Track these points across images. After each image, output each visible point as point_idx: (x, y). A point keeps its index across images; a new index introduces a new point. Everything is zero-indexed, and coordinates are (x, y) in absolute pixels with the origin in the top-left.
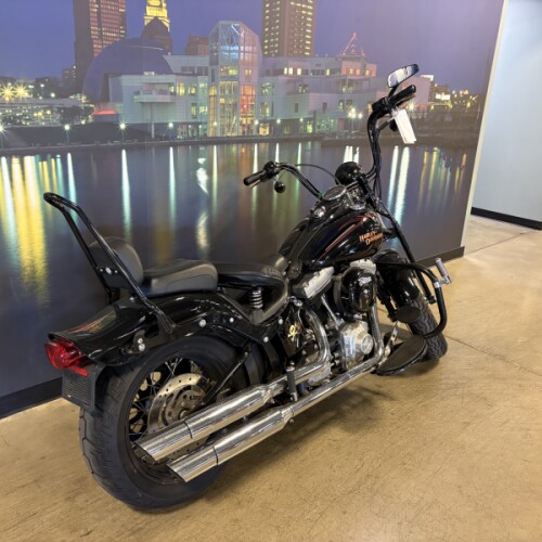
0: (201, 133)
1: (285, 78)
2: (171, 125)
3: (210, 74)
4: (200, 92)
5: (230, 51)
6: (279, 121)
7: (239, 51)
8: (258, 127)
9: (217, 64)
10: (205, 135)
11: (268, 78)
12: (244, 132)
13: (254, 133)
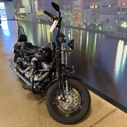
0: (69, 25)
1: (91, 10)
2: (64, 22)
3: (71, 10)
4: (69, 15)
5: (75, 3)
6: (88, 24)
7: (77, 2)
8: (82, 25)
9: (72, 7)
10: (70, 25)
11: (85, 10)
12: (78, 26)
13: (81, 27)
